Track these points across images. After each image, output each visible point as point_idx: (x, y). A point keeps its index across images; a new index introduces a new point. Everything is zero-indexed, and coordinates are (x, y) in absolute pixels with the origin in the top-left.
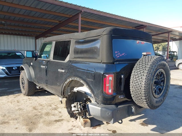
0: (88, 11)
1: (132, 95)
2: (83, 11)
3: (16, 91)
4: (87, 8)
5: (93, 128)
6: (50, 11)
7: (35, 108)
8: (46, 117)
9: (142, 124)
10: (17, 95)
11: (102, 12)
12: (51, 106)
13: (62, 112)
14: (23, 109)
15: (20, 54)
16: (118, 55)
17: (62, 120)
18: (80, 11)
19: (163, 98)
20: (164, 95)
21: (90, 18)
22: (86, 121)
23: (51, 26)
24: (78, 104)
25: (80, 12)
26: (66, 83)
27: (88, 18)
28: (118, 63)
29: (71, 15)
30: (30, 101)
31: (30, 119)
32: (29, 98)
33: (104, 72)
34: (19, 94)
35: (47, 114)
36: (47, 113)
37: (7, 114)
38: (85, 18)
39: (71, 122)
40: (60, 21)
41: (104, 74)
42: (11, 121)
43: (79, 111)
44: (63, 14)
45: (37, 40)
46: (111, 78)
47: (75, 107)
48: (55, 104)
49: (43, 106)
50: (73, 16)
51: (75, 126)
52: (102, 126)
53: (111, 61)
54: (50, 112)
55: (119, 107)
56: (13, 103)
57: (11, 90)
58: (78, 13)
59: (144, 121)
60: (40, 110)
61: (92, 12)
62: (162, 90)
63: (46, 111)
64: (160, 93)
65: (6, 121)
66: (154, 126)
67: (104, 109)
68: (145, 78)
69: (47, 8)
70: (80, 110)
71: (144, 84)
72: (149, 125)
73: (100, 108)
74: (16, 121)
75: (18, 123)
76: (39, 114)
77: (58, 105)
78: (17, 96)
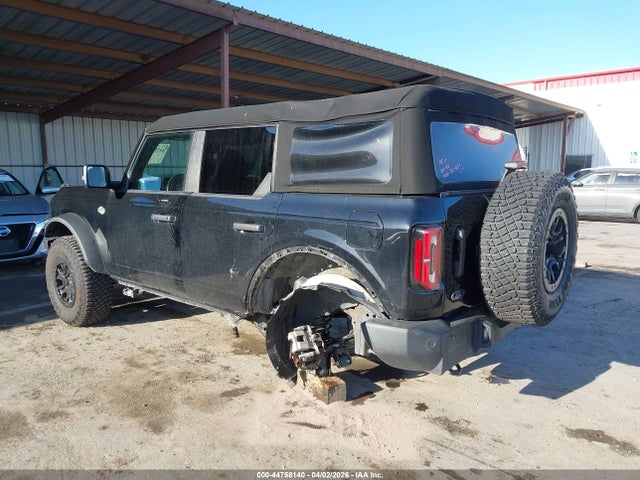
0: (254, 24)
1: (485, 289)
2: (236, 23)
3: (30, 312)
4: (251, 14)
5: (354, 404)
6: (113, 18)
7: (132, 363)
8: (188, 386)
9: (492, 380)
10: (40, 325)
11: (298, 28)
12: (184, 352)
13: (233, 367)
14: (93, 370)
15: (8, 178)
16: (445, 170)
17: (246, 390)
18: (225, 23)
19: (563, 293)
20: (563, 283)
21: (254, 49)
22: (332, 383)
23: (107, 75)
24: (306, 330)
25: (226, 26)
26: (266, 265)
27: (247, 46)
28: (447, 193)
29: (189, 35)
30: (102, 343)
31: (136, 395)
32: (94, 334)
33: (414, 221)
34: (47, 322)
35: (186, 377)
36: (183, 373)
37: (41, 389)
38: (237, 46)
39: (277, 393)
40: (145, 57)
41: (412, 227)
42: (71, 410)
43: (314, 350)
44: (161, 29)
45: (48, 126)
46: (434, 241)
47: (301, 341)
48: (198, 346)
49: (158, 354)
50: (199, 40)
51: (295, 404)
52: (378, 394)
53: (432, 190)
54: (192, 368)
55: (454, 324)
56: (43, 353)
57: (10, 312)
58: (219, 30)
59: (493, 372)
60: (153, 368)
61: (265, 26)
62: (560, 272)
63: (176, 368)
64: (556, 279)
65: (54, 409)
66: (526, 382)
67: (417, 333)
68: (527, 236)
69: (103, 8)
70: (316, 347)
71: (526, 251)
72: (510, 381)
73: (404, 331)
74: (90, 409)
75: (99, 411)
76: (157, 378)
77: (208, 348)
78: (41, 329)
